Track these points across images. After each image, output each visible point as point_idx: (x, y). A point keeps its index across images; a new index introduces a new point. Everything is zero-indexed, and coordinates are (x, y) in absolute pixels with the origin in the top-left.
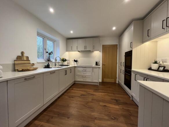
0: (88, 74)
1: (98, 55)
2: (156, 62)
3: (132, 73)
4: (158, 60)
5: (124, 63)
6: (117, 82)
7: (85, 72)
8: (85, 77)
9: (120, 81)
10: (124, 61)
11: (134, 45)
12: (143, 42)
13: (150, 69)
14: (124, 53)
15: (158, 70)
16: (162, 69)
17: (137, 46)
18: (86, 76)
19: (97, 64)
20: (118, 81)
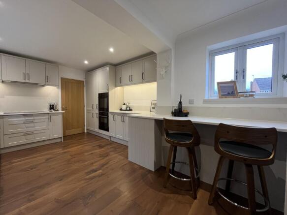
0: (38, 127)
1: (52, 93)
2: (124, 104)
3: (110, 115)
4: (126, 102)
5: (98, 106)
6: (85, 132)
7: (32, 125)
8: (32, 133)
9: (92, 129)
10: (98, 103)
11: (110, 87)
12: (116, 86)
13: (121, 110)
14: (98, 95)
15: (126, 110)
16: (128, 109)
17: (112, 89)
18: (35, 132)
19: (52, 107)
20: (87, 130)
